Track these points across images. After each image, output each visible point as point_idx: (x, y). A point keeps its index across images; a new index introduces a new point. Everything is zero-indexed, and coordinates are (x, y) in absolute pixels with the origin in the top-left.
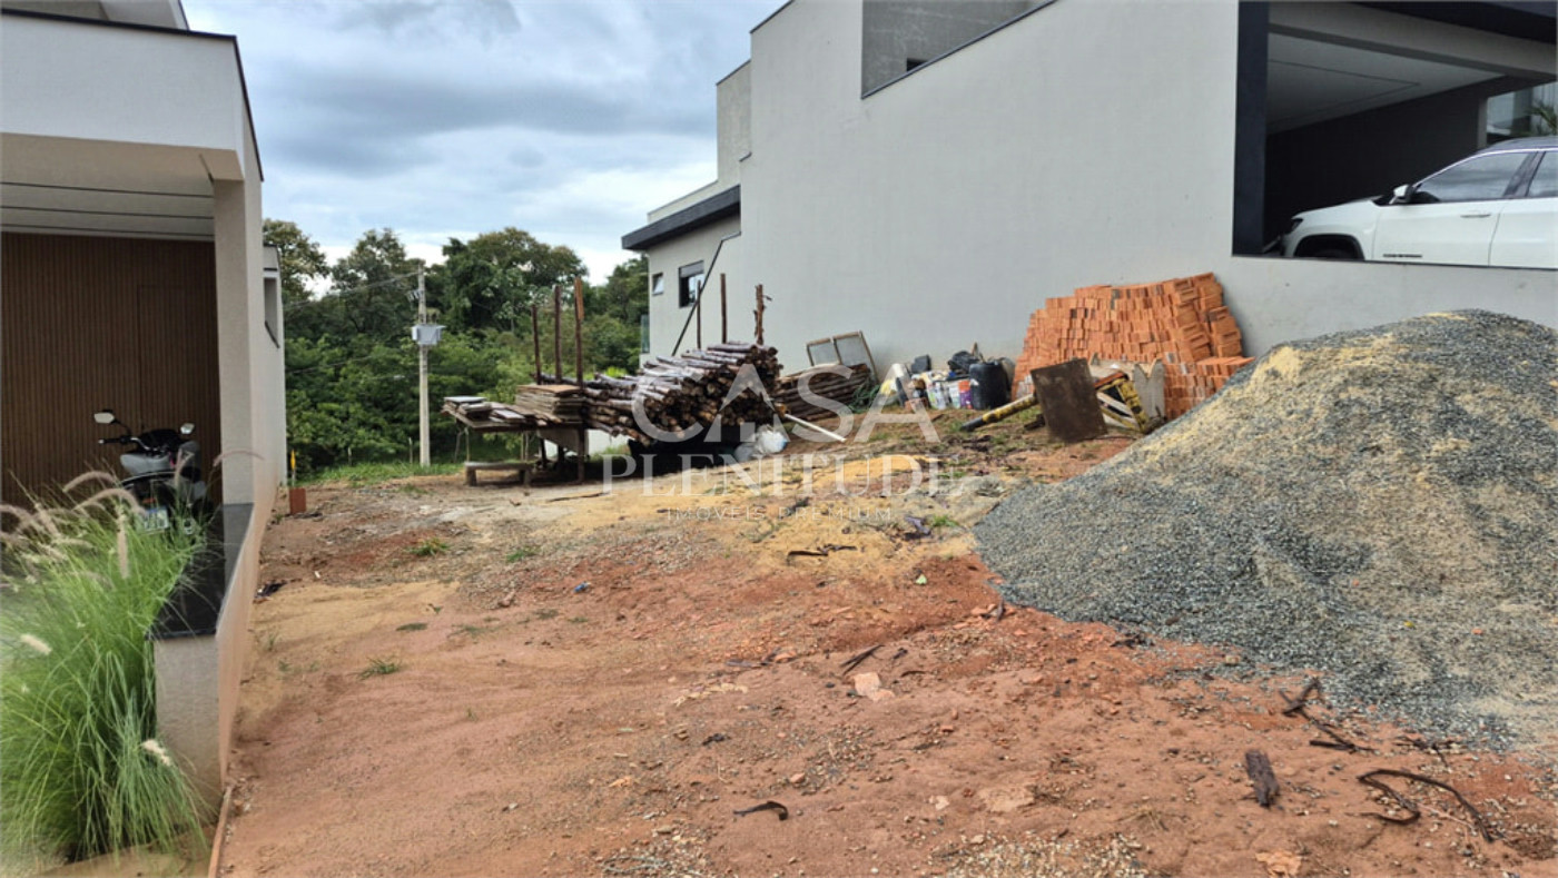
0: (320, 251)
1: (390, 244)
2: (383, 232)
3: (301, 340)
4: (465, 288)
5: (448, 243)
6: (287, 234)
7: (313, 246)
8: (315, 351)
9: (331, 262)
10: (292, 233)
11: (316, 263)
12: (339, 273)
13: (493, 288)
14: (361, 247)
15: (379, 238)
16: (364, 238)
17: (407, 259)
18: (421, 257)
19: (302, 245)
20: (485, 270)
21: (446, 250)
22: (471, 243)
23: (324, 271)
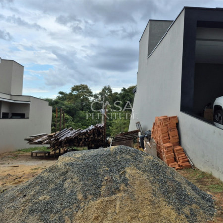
0: (91, 91)
1: (109, 89)
3: (83, 111)
5: (123, 88)
9: (94, 93)
10: (86, 87)
11: (90, 93)
12: (96, 96)
14: (103, 90)
15: (107, 87)
17: (113, 92)
18: (118, 92)
19: (88, 90)
20: (128, 95)
21: (122, 90)
22: (128, 88)
23: (92, 96)
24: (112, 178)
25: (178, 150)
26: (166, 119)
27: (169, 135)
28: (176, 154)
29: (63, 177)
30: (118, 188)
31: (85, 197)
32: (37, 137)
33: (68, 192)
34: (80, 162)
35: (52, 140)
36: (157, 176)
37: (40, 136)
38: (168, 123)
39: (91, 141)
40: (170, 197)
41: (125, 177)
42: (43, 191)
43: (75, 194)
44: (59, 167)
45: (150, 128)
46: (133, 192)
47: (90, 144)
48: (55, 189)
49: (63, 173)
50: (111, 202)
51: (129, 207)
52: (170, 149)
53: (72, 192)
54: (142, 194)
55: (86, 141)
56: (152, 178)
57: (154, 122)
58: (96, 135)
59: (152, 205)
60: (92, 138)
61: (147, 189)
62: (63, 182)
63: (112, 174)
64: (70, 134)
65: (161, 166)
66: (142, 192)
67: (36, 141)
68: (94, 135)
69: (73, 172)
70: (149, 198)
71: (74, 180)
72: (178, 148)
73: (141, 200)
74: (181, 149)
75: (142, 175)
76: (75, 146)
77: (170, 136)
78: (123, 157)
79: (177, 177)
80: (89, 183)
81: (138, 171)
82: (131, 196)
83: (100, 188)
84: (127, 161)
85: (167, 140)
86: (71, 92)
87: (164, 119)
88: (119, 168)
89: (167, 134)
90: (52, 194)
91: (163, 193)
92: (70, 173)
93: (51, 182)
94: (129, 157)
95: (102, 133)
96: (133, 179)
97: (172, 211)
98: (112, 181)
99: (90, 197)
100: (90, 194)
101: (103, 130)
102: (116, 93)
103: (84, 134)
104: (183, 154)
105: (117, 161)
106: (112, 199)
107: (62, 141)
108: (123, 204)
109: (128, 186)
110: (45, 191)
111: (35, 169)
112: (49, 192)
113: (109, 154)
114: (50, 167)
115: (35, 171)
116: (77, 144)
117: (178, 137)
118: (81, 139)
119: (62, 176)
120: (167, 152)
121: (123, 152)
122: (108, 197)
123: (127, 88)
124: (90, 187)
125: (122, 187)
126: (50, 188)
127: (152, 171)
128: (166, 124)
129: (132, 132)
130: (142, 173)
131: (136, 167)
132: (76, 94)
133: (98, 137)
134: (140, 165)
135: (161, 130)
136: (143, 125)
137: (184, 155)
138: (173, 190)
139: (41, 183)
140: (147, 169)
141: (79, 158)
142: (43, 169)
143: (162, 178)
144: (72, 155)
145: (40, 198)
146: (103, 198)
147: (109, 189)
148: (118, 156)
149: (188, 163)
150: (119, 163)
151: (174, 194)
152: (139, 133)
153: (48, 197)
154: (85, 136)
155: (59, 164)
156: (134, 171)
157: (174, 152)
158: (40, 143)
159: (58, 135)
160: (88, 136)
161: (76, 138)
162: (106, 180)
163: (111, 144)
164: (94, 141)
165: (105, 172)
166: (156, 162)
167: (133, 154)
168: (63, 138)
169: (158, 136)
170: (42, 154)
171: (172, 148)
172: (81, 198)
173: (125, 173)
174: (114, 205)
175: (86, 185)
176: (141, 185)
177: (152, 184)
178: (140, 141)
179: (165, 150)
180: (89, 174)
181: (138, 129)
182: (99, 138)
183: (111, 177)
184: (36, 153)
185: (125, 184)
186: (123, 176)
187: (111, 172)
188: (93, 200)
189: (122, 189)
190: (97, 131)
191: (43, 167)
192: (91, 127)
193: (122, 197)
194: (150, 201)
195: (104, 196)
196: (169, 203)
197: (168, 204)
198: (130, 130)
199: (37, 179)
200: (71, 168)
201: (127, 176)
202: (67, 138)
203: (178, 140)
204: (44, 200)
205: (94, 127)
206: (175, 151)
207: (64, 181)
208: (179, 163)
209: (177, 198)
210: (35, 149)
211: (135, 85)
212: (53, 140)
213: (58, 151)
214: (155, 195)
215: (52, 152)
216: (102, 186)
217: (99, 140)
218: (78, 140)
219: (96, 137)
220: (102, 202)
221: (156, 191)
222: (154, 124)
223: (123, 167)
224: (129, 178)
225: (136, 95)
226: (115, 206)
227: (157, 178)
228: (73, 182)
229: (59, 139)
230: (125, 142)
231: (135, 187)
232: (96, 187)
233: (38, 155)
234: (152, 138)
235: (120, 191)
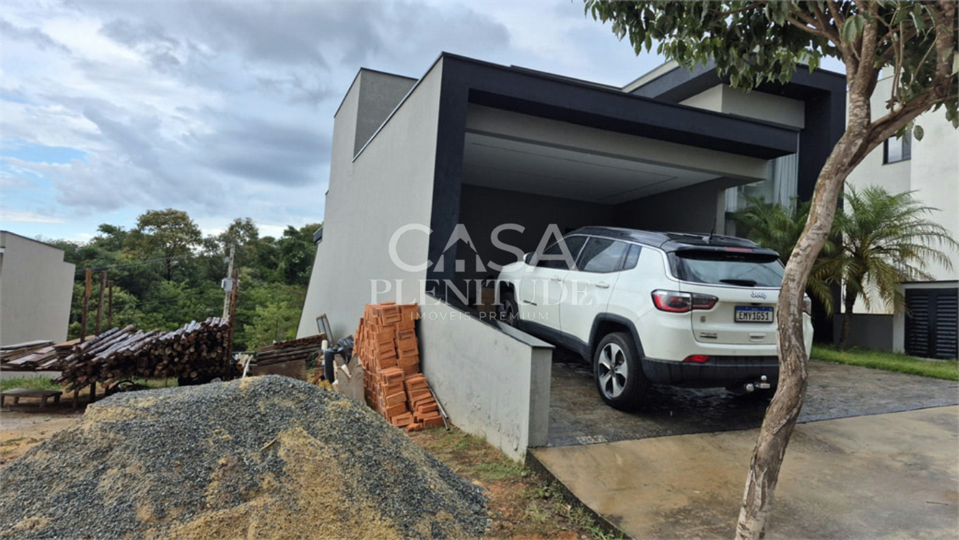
0: (198, 229)
1: (249, 228)
2: (245, 220)
3: (171, 282)
4: (287, 256)
5: (287, 228)
6: (178, 218)
7: (194, 226)
8: (179, 290)
9: (204, 236)
10: (184, 217)
11: (195, 235)
12: (209, 243)
13: (300, 258)
14: (232, 228)
15: (244, 223)
16: (234, 223)
17: (261, 236)
18: (273, 236)
19: (188, 225)
20: (301, 246)
21: (286, 233)
22: (303, 230)
23: (199, 242)
24: (240, 459)
25: (414, 384)
26: (392, 311)
27: (396, 348)
28: (410, 392)
29: (95, 463)
30: (255, 484)
31: (161, 514)
32: (19, 352)
33: (109, 503)
34: (150, 420)
35: (68, 358)
36: (360, 449)
37: (32, 349)
38: (395, 320)
39: (187, 362)
40: (386, 498)
41: (275, 455)
42: (32, 503)
43: (130, 506)
44: (85, 434)
45: (352, 330)
46: (294, 491)
47: (184, 370)
48: (69, 498)
49: (96, 452)
50: (231, 522)
51: (281, 532)
52: (396, 381)
53: (121, 501)
54: (316, 494)
55: (175, 364)
56: (347, 454)
57: (363, 317)
58: (204, 346)
59: (341, 520)
60: (191, 353)
61: (331, 482)
62: (95, 476)
63: (241, 450)
64: (127, 342)
65: (370, 425)
66: (319, 490)
67: (19, 361)
68: (197, 345)
69: (127, 447)
70: (334, 505)
71: (128, 470)
72: (416, 378)
73: (315, 511)
74: (421, 382)
75: (322, 448)
76: (141, 376)
77: (400, 351)
78: (273, 405)
79: (406, 449)
80: (174, 476)
81: (312, 439)
82: (289, 503)
83: (204, 486)
84: (285, 415)
85: (391, 361)
86: (137, 228)
87: (386, 310)
88: (260, 434)
89: (391, 346)
90: (60, 512)
91: (370, 491)
92: (117, 452)
93: (57, 476)
94: (289, 403)
95: (222, 343)
96: (298, 461)
97: (390, 531)
98: (241, 466)
99: (174, 513)
100: (176, 505)
101: (227, 335)
102: (270, 240)
103: (169, 343)
104: (424, 392)
105: (258, 416)
106: (236, 515)
107: (100, 362)
108: (266, 524)
109: (283, 479)
110: (38, 505)
111: (10, 443)
112: (49, 505)
113: (235, 399)
114: (55, 436)
115: (9, 448)
116: (147, 372)
117: (417, 352)
118: (159, 359)
119: (93, 459)
120: (390, 388)
121: (275, 392)
122: (227, 511)
123: (298, 229)
124: (175, 485)
125: (266, 481)
126: (53, 494)
127: (347, 437)
128: (391, 320)
129: (304, 340)
130: (322, 444)
131: (307, 428)
132: (152, 233)
133: (209, 352)
134: (318, 424)
135: (379, 336)
136: (333, 322)
137: (428, 395)
138: (395, 481)
139: (24, 481)
140: (334, 433)
141: (147, 409)
142: (34, 440)
143: (371, 453)
144: (128, 400)
145: (19, 525)
146: (210, 514)
147: (232, 489)
148: (260, 403)
149: (436, 413)
150: (261, 421)
151: (396, 491)
152: (324, 343)
153: (44, 521)
154: (173, 349)
155: (86, 427)
156: (301, 440)
157: (406, 390)
158: (30, 367)
159: (90, 345)
160: (179, 349)
161: (145, 354)
162: (223, 465)
163: (246, 370)
164: (196, 363)
165: (221, 445)
166: (357, 415)
167: (302, 397)
168: (104, 355)
169: (369, 351)
170: (33, 400)
171: (402, 379)
172: (147, 517)
173: (276, 444)
174: (241, 528)
175: (163, 481)
176: (316, 473)
177: (344, 471)
178: (324, 363)
179: (383, 385)
180: (173, 451)
181: (322, 333)
182: (214, 355)
183: (236, 458)
184: (17, 396)
185: (274, 472)
186: (271, 453)
187: (237, 443)
188: (182, 521)
189: (265, 487)
190: (209, 338)
191: (38, 437)
192: (192, 326)
193: (265, 506)
194: (337, 511)
195: (215, 508)
196: (384, 513)
197: (382, 515)
198: (300, 336)
199: (11, 469)
200: (121, 436)
201: (281, 453)
202: (116, 353)
203: (415, 361)
204: (31, 528)
205: (198, 326)
206: (409, 387)
207: (98, 473)
208: (416, 414)
209: (403, 500)
210: (12, 384)
211: (319, 222)
212: (71, 361)
213: (87, 390)
214: (350, 495)
215: (66, 393)
216: (210, 481)
217: (212, 359)
218: (150, 359)
219: (204, 354)
220: (208, 524)
221: (355, 486)
222: (362, 320)
223: (273, 431)
224: (285, 459)
225: (321, 247)
226: (245, 531)
227: (358, 453)
228: (125, 475)
229: (93, 356)
230: (283, 365)
231: (302, 480)
232: (193, 486)
233: (22, 400)
234: (356, 355)
235: (259, 491)
